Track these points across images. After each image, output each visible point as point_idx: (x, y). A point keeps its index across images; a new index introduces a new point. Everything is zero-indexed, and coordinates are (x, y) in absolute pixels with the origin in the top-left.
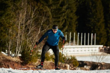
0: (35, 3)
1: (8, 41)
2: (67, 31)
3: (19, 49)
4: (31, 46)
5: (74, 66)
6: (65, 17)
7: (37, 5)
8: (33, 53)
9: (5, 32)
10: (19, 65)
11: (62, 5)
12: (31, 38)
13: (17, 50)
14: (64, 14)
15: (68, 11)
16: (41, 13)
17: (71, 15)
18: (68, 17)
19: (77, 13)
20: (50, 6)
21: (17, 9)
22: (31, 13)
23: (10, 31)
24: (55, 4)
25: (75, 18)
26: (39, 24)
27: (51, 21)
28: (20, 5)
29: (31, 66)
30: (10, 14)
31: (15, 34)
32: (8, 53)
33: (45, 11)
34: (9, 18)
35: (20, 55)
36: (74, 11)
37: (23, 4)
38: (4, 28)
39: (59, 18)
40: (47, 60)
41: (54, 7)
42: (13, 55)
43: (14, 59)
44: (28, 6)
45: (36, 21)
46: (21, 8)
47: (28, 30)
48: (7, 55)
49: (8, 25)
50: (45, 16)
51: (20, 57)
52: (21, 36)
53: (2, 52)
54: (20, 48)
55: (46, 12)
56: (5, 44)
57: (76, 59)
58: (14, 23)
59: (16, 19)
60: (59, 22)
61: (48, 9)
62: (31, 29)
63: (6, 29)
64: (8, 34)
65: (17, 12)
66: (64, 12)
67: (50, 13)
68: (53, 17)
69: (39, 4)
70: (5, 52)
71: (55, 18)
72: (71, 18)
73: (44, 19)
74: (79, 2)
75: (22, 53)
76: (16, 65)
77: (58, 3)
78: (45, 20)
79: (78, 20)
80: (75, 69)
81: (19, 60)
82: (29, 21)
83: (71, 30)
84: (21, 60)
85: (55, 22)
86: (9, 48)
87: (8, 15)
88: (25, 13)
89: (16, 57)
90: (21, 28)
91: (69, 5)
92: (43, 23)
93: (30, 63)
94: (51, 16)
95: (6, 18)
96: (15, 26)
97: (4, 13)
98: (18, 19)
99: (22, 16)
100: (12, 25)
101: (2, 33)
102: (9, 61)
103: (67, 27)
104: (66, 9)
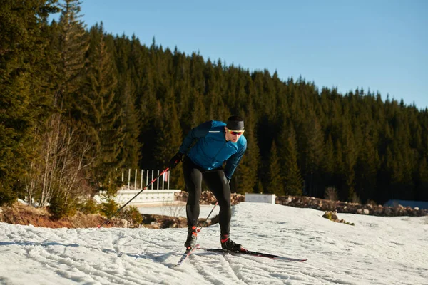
0: (74, 120)
1: (29, 181)
2: (124, 166)
3: (46, 195)
4: (65, 189)
5: (135, 222)
6: (122, 145)
7: (76, 124)
8: (69, 201)
9: (24, 167)
10: (47, 221)
11: (117, 125)
12: (66, 177)
13: (43, 196)
14: (119, 140)
15: (127, 135)
16: (82, 137)
17: (131, 142)
18: (125, 144)
19: (140, 139)
20: (97, 126)
21: (44, 130)
22: (67, 137)
23: (33, 165)
24: (104, 123)
25: (138, 146)
26: (80, 154)
27: (98, 151)
28: (50, 123)
29: (65, 223)
30: (33, 138)
31: (40, 171)
32: (29, 202)
33: (89, 134)
34: (31, 145)
35: (48, 204)
36: (136, 135)
37: (53, 122)
38: (22, 161)
39: (112, 145)
40: (92, 213)
41: (104, 128)
42: (37, 204)
43: (39, 211)
44: (63, 125)
45: (75, 150)
46: (51, 129)
47: (62, 164)
48: (26, 204)
49: (28, 156)
50: (89, 142)
51: (47, 207)
52: (50, 174)
53: (19, 200)
54: (48, 194)
55: (91, 136)
56: (24, 186)
57: (137, 212)
58: (39, 152)
59: (42, 146)
60: (111, 151)
61: (94, 132)
62: (67, 163)
63: (26, 163)
64: (28, 171)
65: (44, 135)
66: (120, 137)
67: (97, 138)
68: (102, 144)
69: (79, 123)
70: (23, 198)
71: (105, 145)
72: (131, 147)
73: (87, 147)
74: (143, 121)
75: (52, 201)
76: (41, 220)
77: (110, 122)
78: (89, 148)
79: (142, 149)
80: (137, 227)
81: (46, 212)
82: (63, 151)
83: (131, 165)
84: (50, 213)
85: (104, 151)
86: (31, 194)
87: (28, 139)
88: (57, 138)
89: (41, 209)
90: (50, 161)
91: (128, 125)
92: (86, 154)
93: (64, 217)
94: (99, 143)
95: (26, 144)
96: (40, 157)
97: (22, 136)
98: (46, 147)
99: (52, 141)
100: (36, 156)
101: (19, 168)
102: (30, 214)
103: (124, 160)
104: (124, 132)
